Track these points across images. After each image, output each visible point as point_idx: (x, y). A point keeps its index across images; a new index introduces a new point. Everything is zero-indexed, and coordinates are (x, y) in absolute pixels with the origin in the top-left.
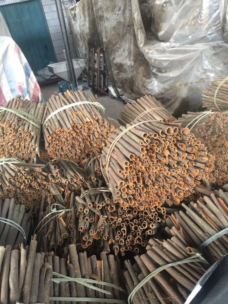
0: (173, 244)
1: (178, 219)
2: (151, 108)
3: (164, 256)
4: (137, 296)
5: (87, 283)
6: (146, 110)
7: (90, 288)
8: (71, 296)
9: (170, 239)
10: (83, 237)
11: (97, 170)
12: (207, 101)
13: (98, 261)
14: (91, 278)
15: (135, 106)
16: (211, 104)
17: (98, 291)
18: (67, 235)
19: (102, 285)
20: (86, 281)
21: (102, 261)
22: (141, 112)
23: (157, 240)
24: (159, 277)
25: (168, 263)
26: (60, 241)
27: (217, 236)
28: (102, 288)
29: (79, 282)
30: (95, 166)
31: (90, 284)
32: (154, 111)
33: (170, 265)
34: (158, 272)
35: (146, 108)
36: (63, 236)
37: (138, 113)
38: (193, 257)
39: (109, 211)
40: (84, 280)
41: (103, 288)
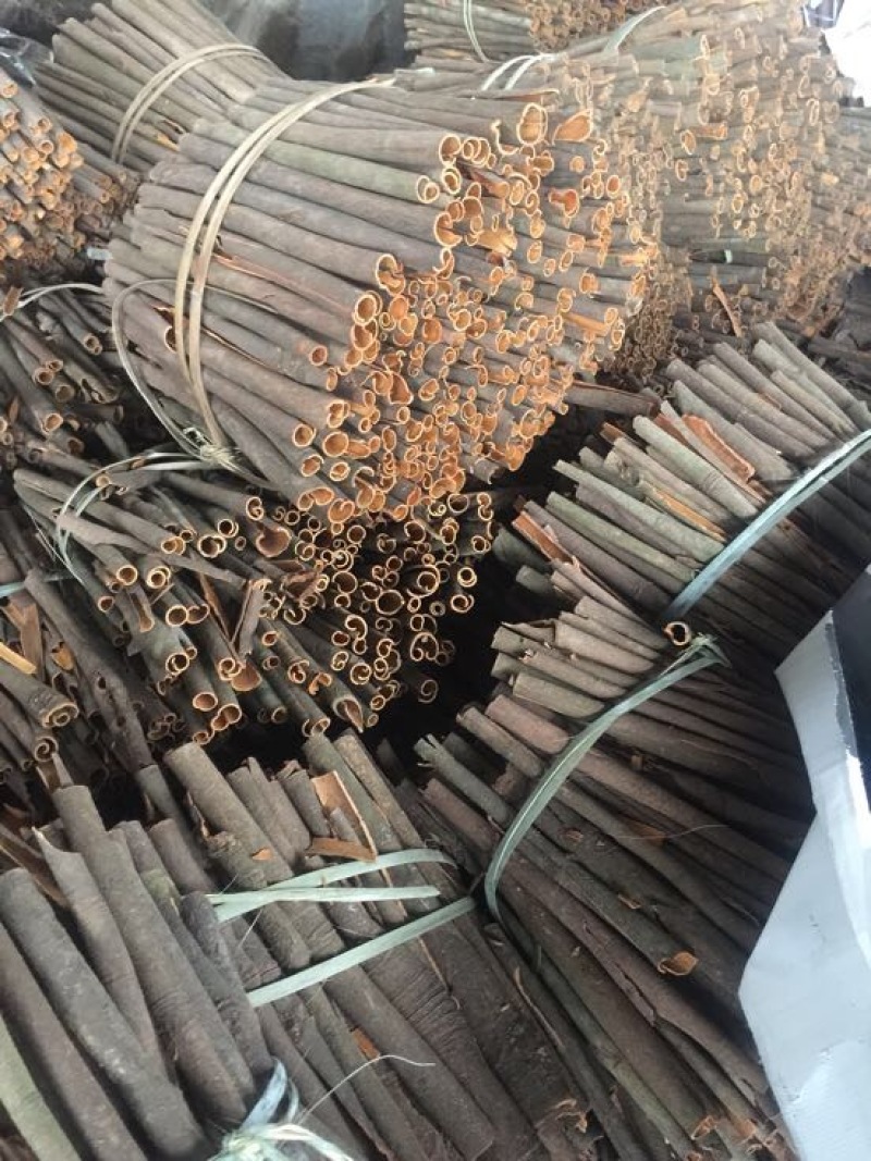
0: (591, 624)
1: (552, 526)
2: (196, 47)
3: (583, 681)
4: (523, 861)
5: (331, 885)
6: (176, 58)
7: (348, 903)
8: (288, 971)
9: (572, 611)
10: (194, 700)
11: (43, 376)
12: (429, 19)
13: (314, 780)
14: (329, 861)
15: (115, 34)
16: (446, 30)
17: (376, 903)
18: (67, 709)
19: (380, 871)
20: (323, 879)
21: (336, 773)
22: (155, 64)
23: (522, 626)
24: (598, 763)
25: (609, 703)
26: (42, 748)
27: (728, 559)
28: (385, 885)
29: (298, 898)
30: (20, 355)
31: (340, 884)
32: (215, 60)
33: (624, 707)
34: (587, 748)
35: (176, 44)
36: (51, 718)
37: (139, 70)
38: (688, 654)
39: (261, 555)
40: (311, 878)
41: (388, 880)
